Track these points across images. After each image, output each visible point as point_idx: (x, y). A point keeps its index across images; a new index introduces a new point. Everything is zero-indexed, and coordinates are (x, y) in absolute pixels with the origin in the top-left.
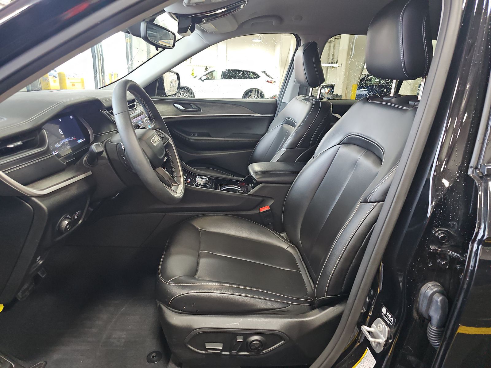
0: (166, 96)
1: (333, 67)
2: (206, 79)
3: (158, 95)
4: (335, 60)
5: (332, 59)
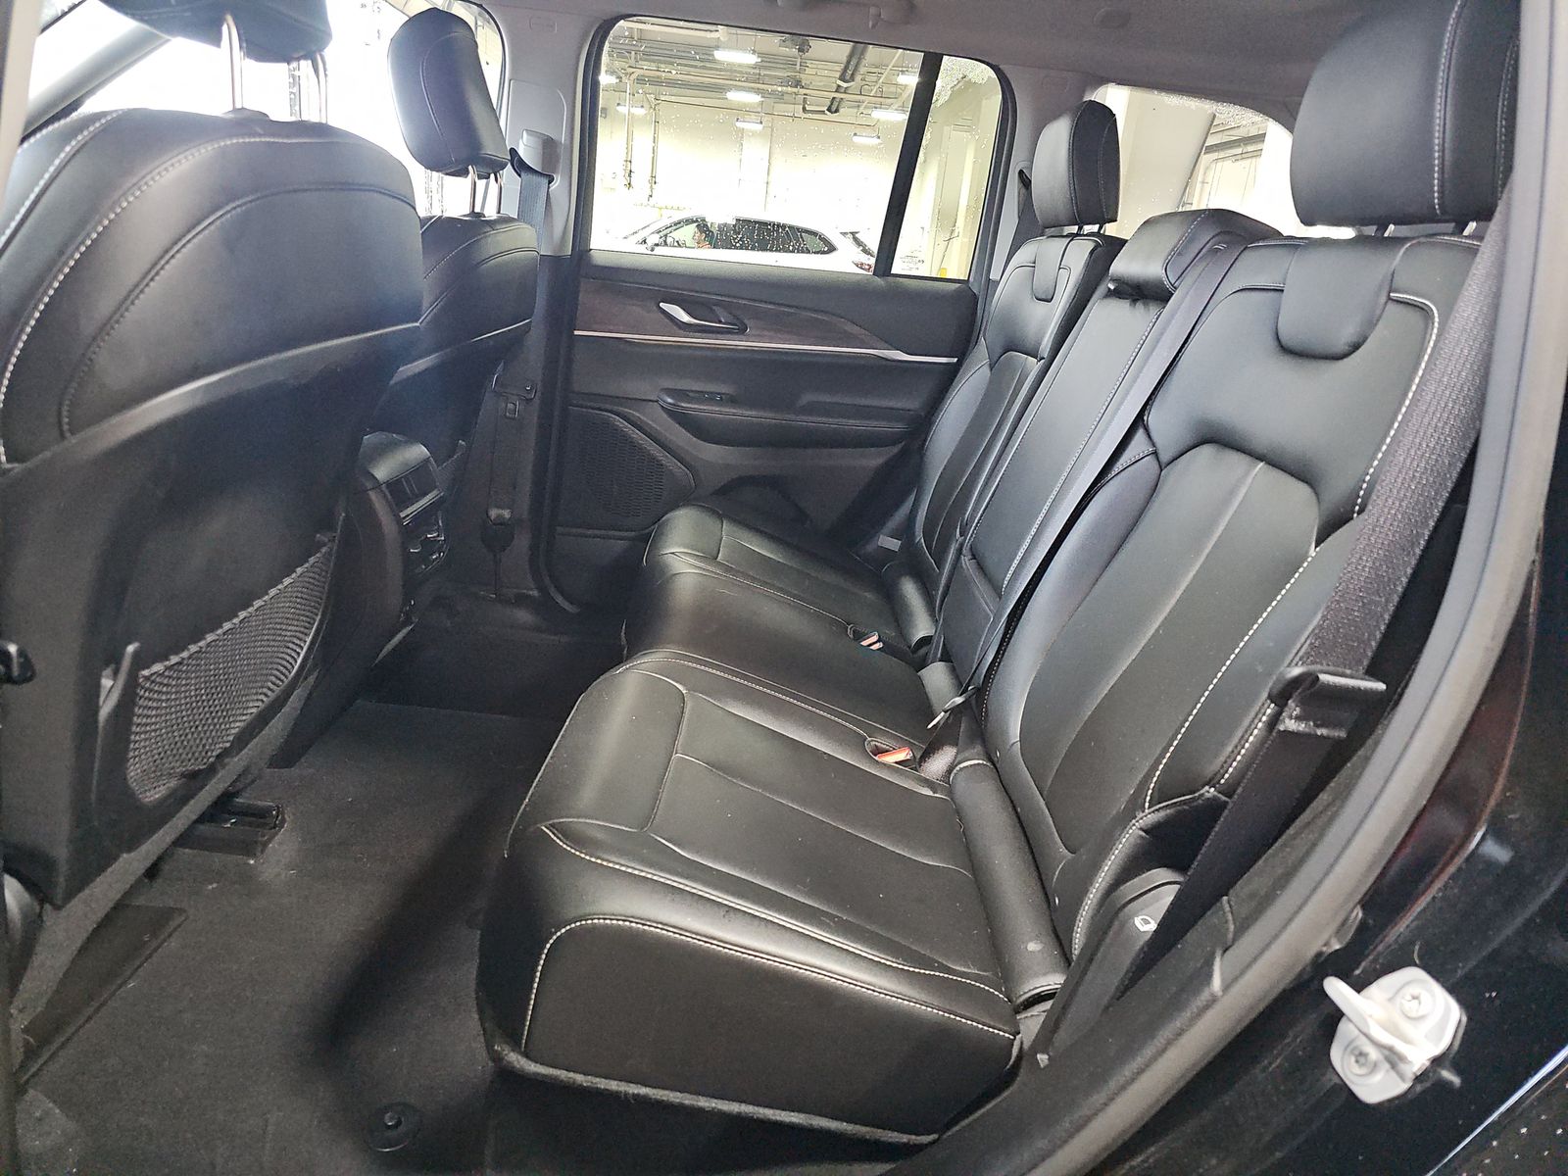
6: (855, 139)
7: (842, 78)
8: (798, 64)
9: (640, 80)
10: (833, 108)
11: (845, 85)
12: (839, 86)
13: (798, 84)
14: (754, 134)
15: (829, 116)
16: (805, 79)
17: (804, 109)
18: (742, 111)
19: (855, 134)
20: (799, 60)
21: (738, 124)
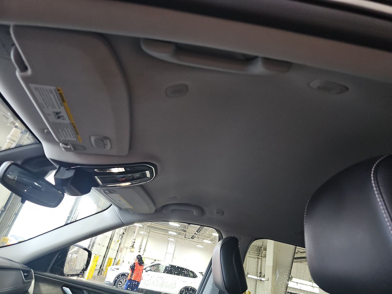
0: (62, 274)
1: (261, 280)
2: (150, 270)
3: (52, 271)
4: (263, 275)
5: (260, 273)
6: (197, 246)
7: (197, 232)
8: (187, 227)
9: (148, 226)
10: (192, 238)
11: (197, 233)
12: (195, 233)
13: (185, 231)
14: (172, 241)
15: (191, 240)
16: (187, 230)
17: (185, 237)
18: (170, 236)
19: (197, 245)
20: (187, 226)
21: (169, 239)
